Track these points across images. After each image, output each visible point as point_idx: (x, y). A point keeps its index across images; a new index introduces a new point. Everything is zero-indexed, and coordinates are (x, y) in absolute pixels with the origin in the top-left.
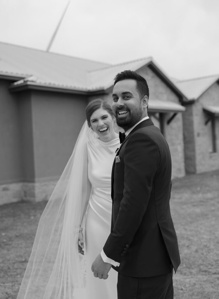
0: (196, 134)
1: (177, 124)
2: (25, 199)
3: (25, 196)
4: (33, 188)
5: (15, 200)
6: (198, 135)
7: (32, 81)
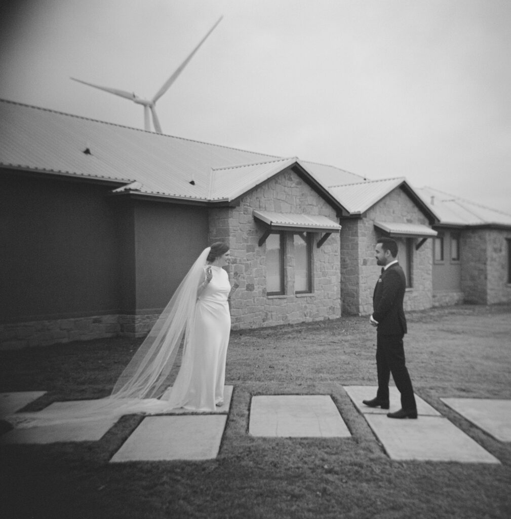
0: (361, 261)
1: (332, 247)
2: (121, 333)
3: (122, 331)
4: (133, 320)
5: (109, 335)
6: (365, 263)
7: (136, 190)
